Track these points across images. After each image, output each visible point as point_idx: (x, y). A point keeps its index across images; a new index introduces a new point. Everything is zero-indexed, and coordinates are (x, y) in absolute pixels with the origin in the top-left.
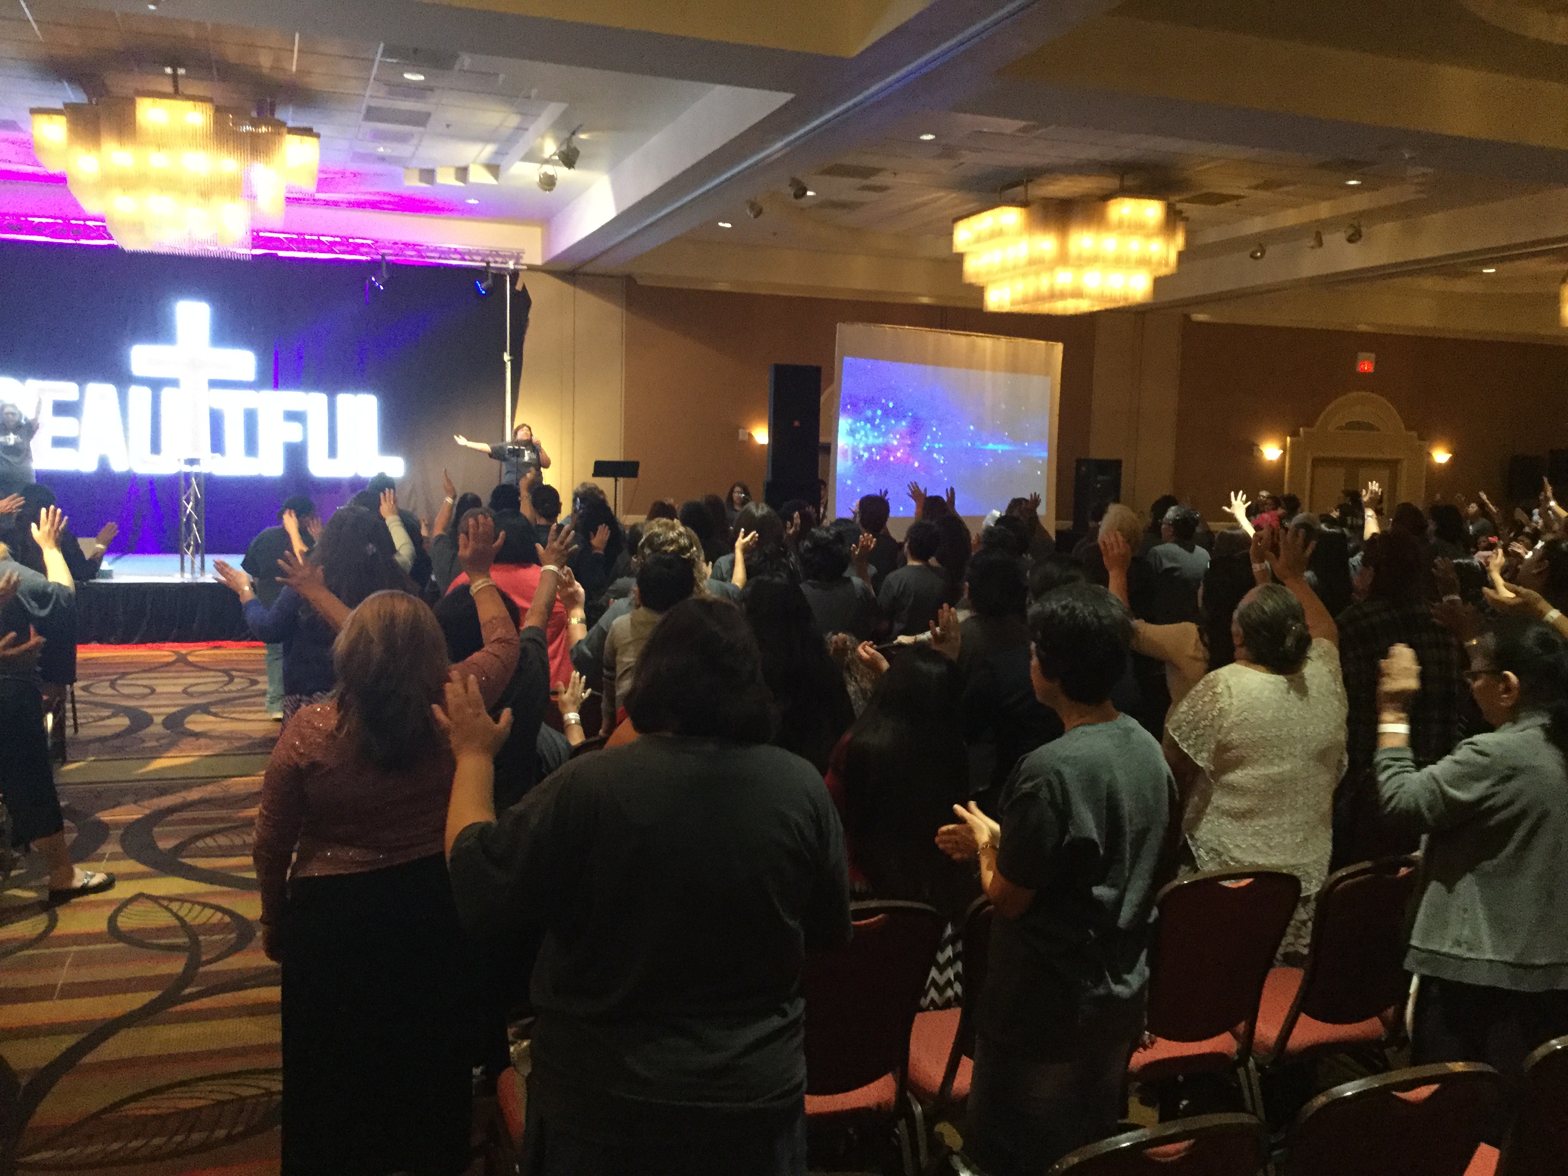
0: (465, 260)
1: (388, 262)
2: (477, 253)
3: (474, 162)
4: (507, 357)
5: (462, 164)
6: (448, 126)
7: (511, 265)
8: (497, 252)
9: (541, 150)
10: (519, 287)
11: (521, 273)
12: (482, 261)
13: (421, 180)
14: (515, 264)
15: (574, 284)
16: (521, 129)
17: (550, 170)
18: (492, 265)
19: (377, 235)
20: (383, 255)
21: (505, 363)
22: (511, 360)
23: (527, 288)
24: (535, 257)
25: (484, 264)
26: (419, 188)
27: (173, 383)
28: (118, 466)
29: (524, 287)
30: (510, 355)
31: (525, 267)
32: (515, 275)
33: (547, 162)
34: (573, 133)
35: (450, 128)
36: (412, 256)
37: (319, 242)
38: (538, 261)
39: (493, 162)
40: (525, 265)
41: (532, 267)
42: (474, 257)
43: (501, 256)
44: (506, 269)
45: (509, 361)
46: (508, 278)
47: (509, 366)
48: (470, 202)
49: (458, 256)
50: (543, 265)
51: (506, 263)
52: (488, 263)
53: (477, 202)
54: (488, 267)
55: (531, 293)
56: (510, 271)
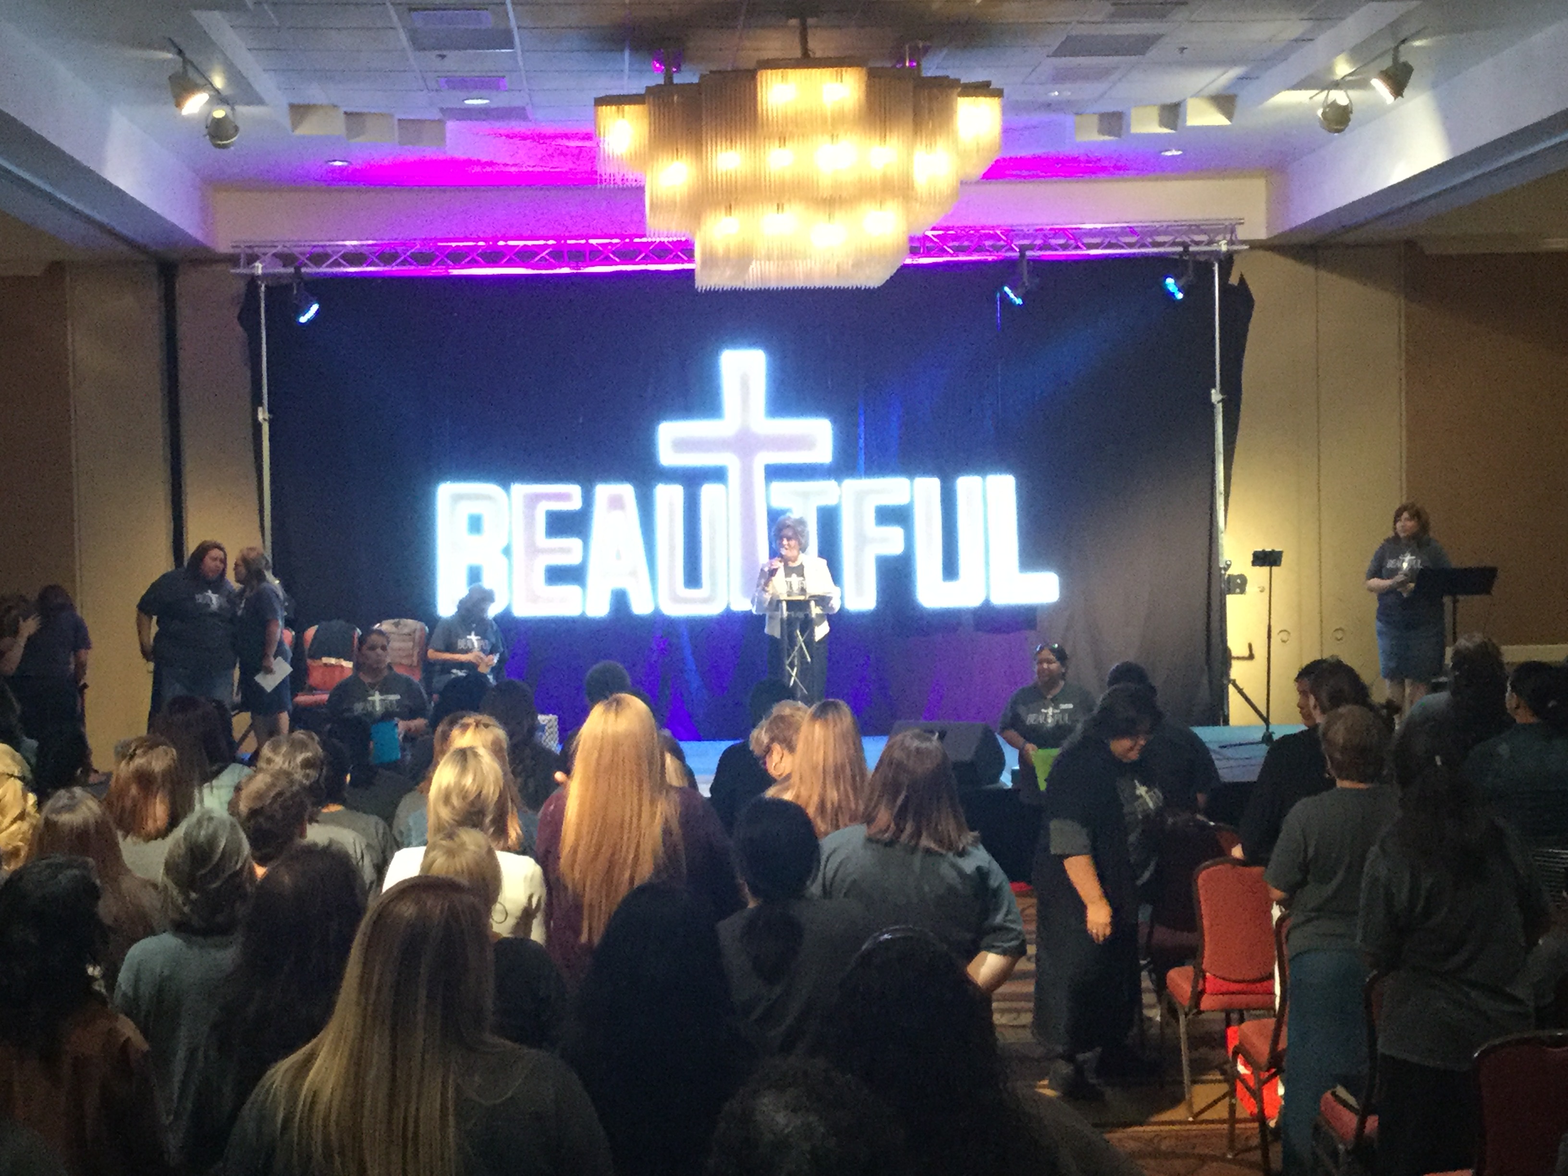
0: (1144, 245)
1: (1030, 259)
2: (1165, 232)
3: (1196, 95)
4: (1216, 396)
5: (1175, 100)
7: (1224, 248)
8: (1198, 226)
9: (1330, 69)
10: (1234, 280)
11: (1235, 257)
12: (1174, 244)
13: (1101, 132)
14: (1231, 243)
15: (1316, 263)
16: (1303, 40)
17: (1340, 97)
18: (1191, 249)
20: (1023, 249)
21: (1212, 406)
22: (1223, 401)
23: (1248, 282)
24: (1257, 226)
25: (1180, 249)
26: (1096, 142)
27: (717, 475)
28: (641, 607)
29: (1242, 281)
30: (1222, 391)
31: (1246, 247)
32: (1227, 261)
33: (1337, 85)
34: (1403, 41)
35: (1185, 52)
38: (1261, 234)
39: (1231, 92)
40: (1244, 242)
41: (1255, 245)
42: (1160, 239)
43: (1204, 232)
44: (1217, 253)
45: (1219, 402)
46: (1217, 266)
47: (1219, 408)
48: (1169, 154)
49: (1133, 239)
50: (1269, 239)
51: (1210, 243)
52: (1186, 246)
53: (1180, 153)
54: (1186, 251)
55: (1254, 288)
56: (1221, 256)
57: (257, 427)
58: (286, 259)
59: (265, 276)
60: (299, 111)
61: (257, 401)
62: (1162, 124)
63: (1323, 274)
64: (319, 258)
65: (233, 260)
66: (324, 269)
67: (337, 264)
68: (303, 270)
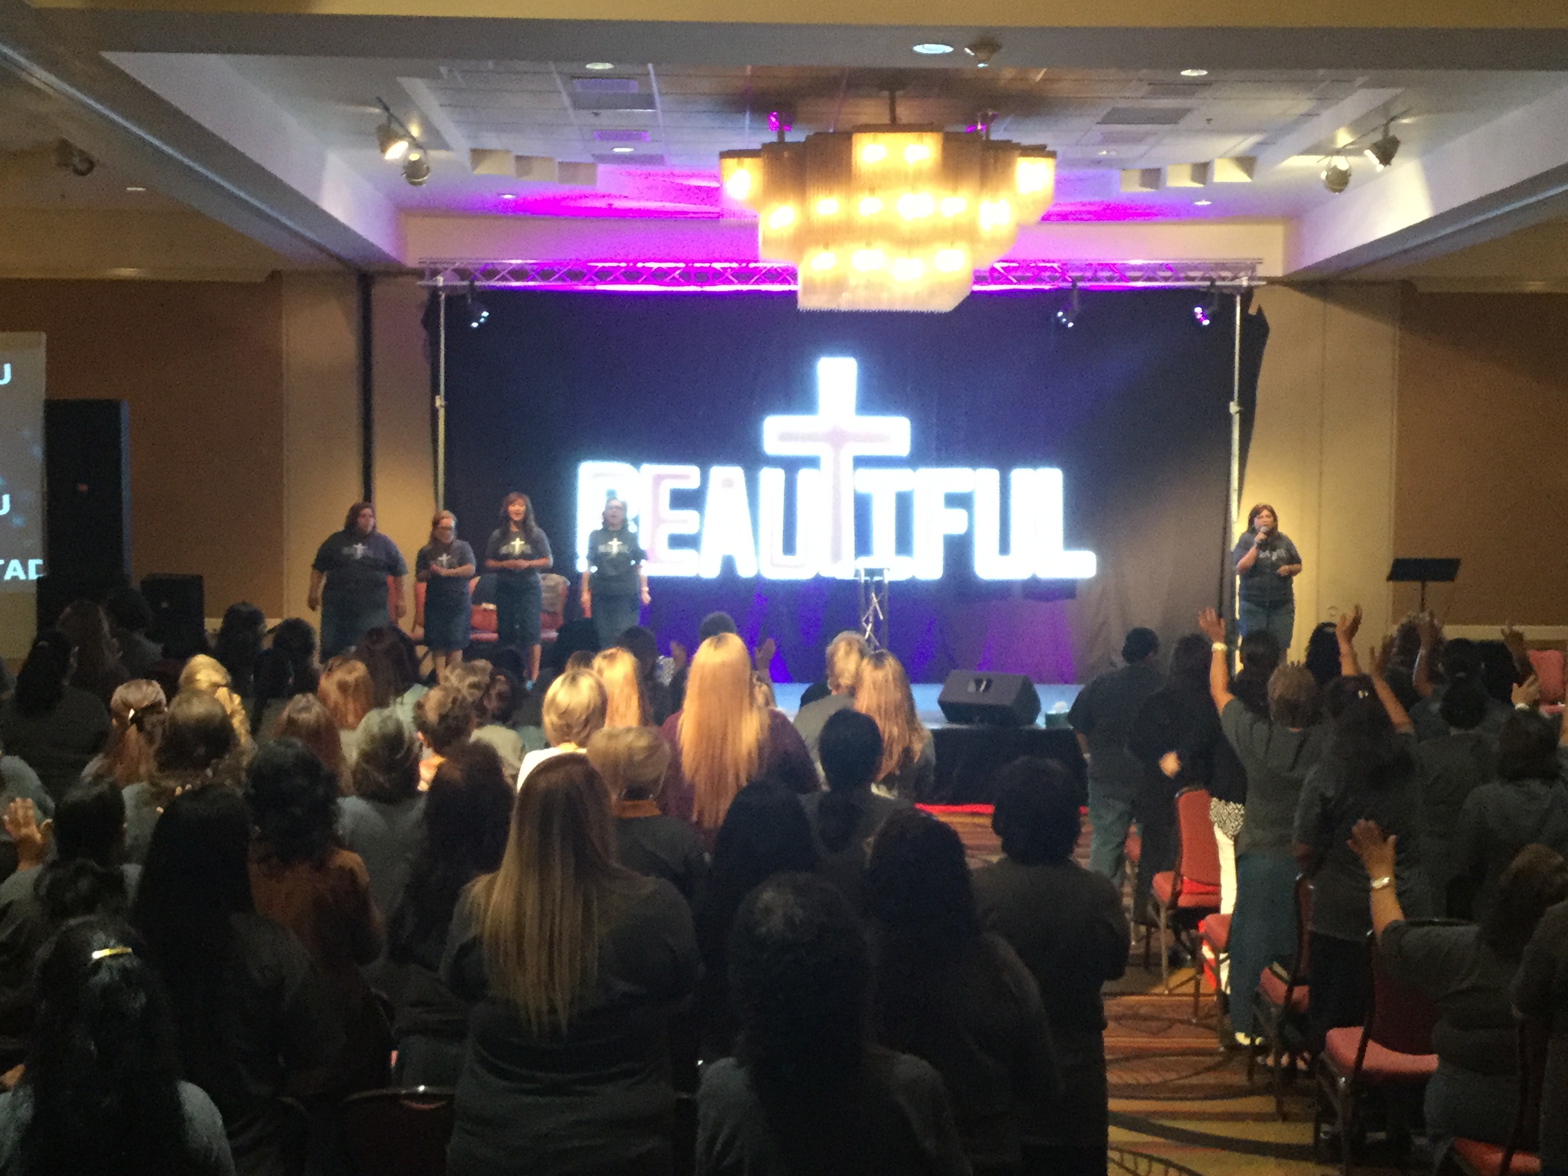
0: (1178, 279)
1: (1079, 289)
2: (1196, 268)
3: (1222, 157)
4: (1234, 408)
5: (1204, 160)
6: (1209, 120)
7: (1245, 282)
8: (1224, 264)
9: (1333, 140)
10: (1252, 311)
11: (1255, 290)
12: (1203, 279)
13: (1143, 184)
14: (1251, 279)
15: (1325, 297)
17: (1342, 163)
18: (1218, 283)
19: (1064, 256)
20: (1074, 281)
21: (1231, 417)
22: (1240, 412)
23: (1267, 314)
24: (1275, 265)
25: (1208, 283)
26: (1138, 193)
27: (812, 462)
29: (1260, 310)
30: (1240, 404)
31: (1264, 283)
32: (1248, 295)
33: (1338, 152)
34: (1393, 119)
35: (1213, 122)
36: (1109, 279)
38: (1278, 271)
39: (1253, 154)
40: (1260, 279)
41: (1272, 281)
42: (1192, 274)
43: (1229, 270)
44: (1239, 288)
45: (1237, 412)
46: (1238, 299)
47: (1236, 419)
48: (1199, 203)
49: (1168, 274)
50: (1285, 276)
51: (1233, 279)
52: (1213, 280)
53: (1208, 203)
54: (1213, 285)
55: (1271, 319)
56: (1243, 291)
57: (434, 412)
58: (461, 273)
59: (445, 288)
60: (479, 154)
61: (435, 391)
62: (1194, 179)
64: (489, 272)
65: (419, 274)
66: (492, 283)
67: (503, 279)
68: (477, 283)
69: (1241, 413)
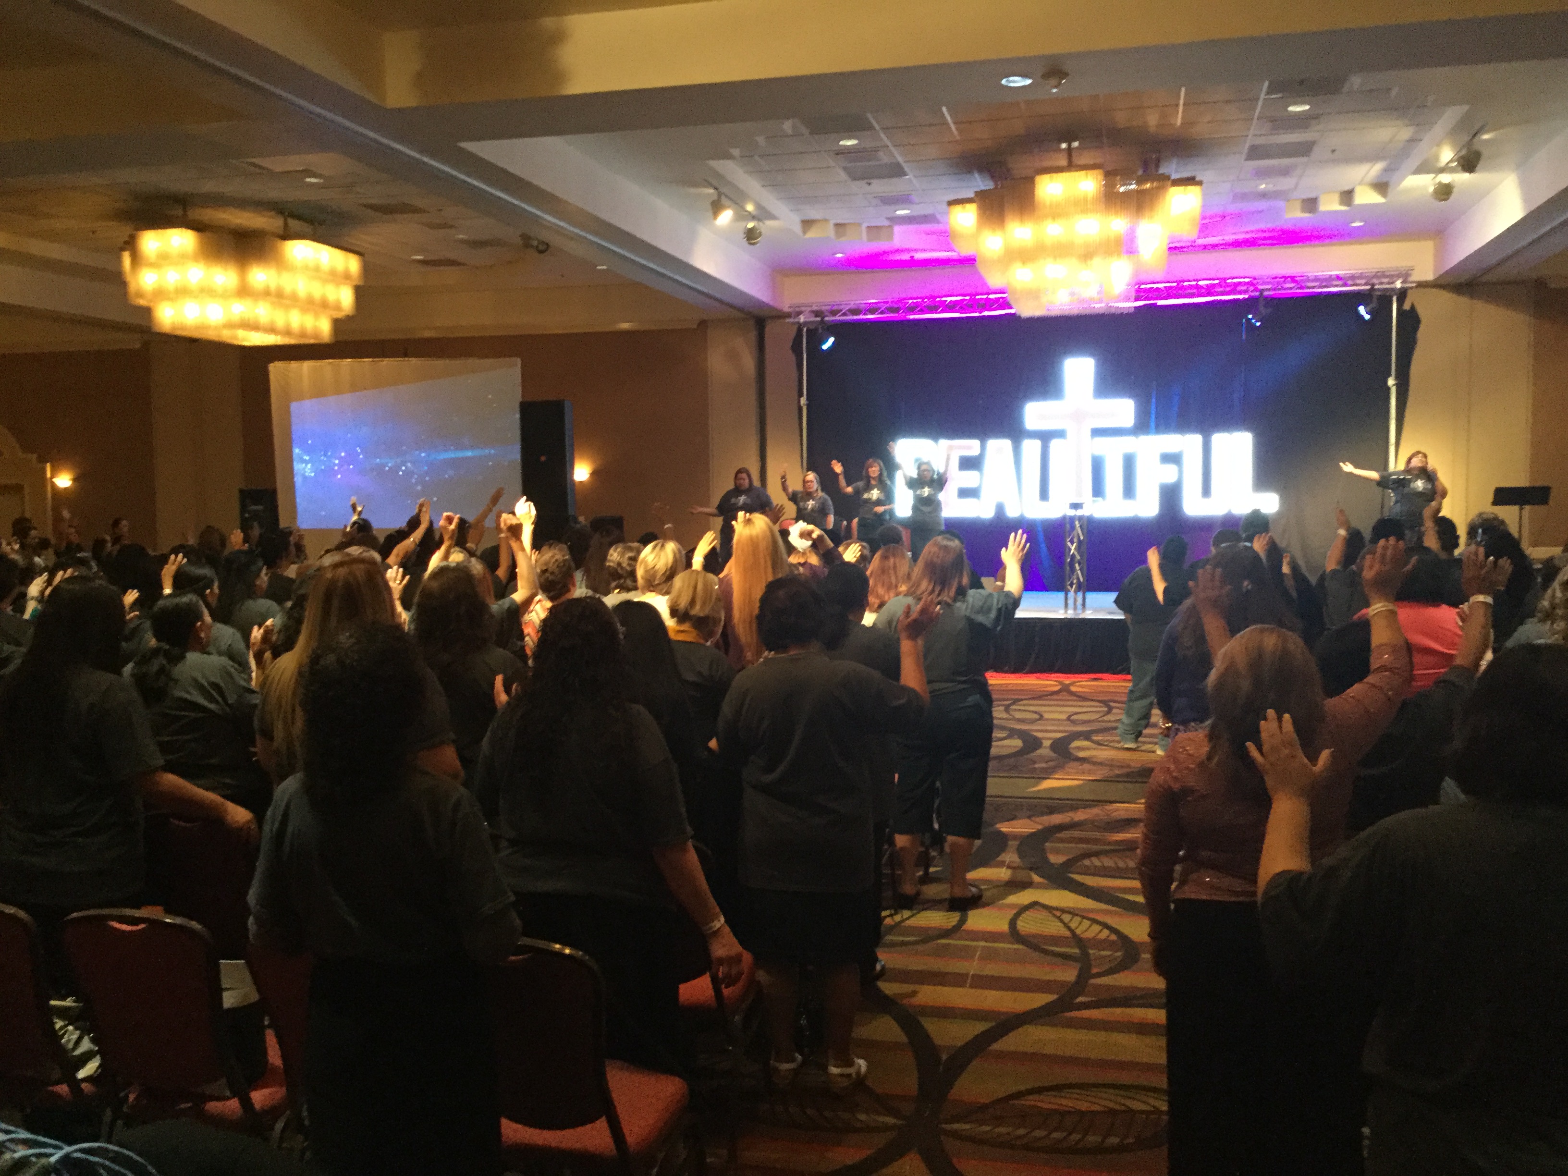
0: (1346, 285)
1: (1266, 297)
2: (1361, 276)
3: (1360, 184)
4: (1391, 382)
5: (1347, 188)
6: (1333, 151)
7: (1398, 285)
8: (1382, 272)
9: (1437, 158)
10: (1407, 306)
11: (1409, 292)
12: (1366, 284)
13: (1303, 211)
14: (1403, 283)
15: (1472, 296)
16: (1413, 141)
17: (1445, 178)
18: (1377, 287)
19: (1255, 273)
20: (1261, 291)
21: (1389, 389)
22: (1396, 385)
23: (1416, 307)
24: (1426, 272)
25: (1368, 287)
26: (1302, 218)
27: (1060, 434)
29: (1413, 307)
30: (1397, 378)
31: (1415, 285)
32: (1402, 295)
33: (1442, 170)
34: (1475, 135)
35: (1336, 153)
36: (1291, 289)
37: (1197, 287)
38: (1430, 276)
39: (1383, 180)
40: (1414, 282)
41: (1423, 284)
42: (1357, 281)
43: (1387, 277)
44: (1393, 290)
45: (1394, 385)
46: (1395, 298)
47: (1393, 391)
48: (1354, 225)
49: (1340, 283)
50: (1436, 280)
51: (1393, 283)
52: (1373, 285)
53: (1362, 224)
54: (1372, 289)
55: (1421, 311)
56: (1397, 291)
57: (799, 409)
58: (817, 313)
59: (805, 323)
60: (807, 224)
61: (800, 394)
63: (1475, 301)
64: (834, 311)
65: (788, 315)
66: (837, 318)
67: (845, 314)
68: (826, 319)
69: (1398, 385)
